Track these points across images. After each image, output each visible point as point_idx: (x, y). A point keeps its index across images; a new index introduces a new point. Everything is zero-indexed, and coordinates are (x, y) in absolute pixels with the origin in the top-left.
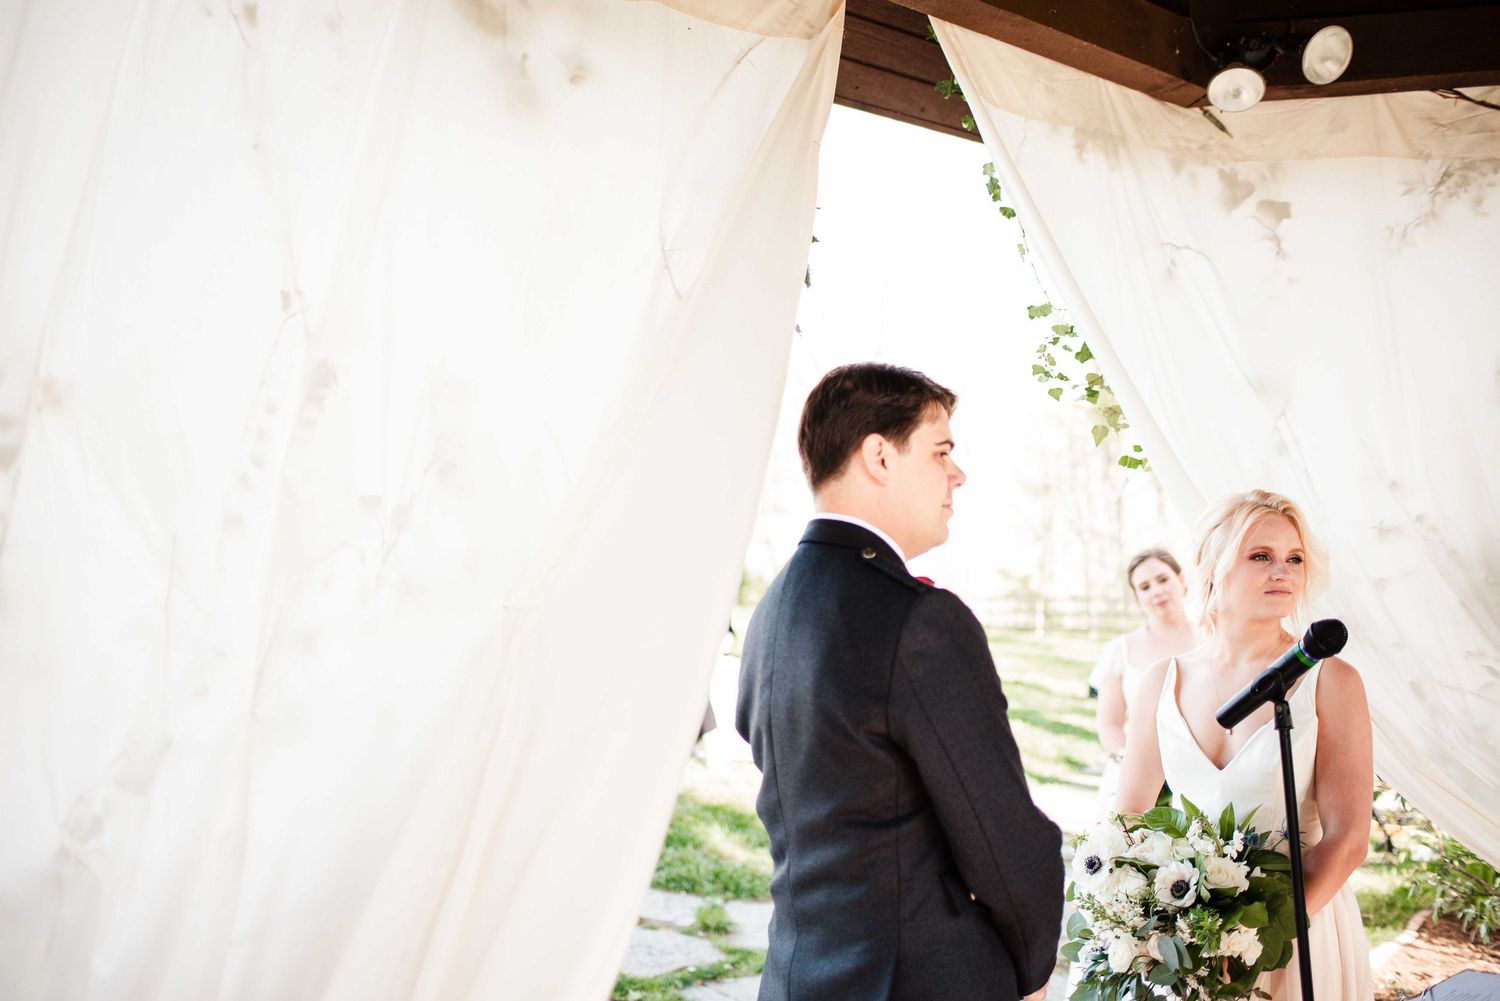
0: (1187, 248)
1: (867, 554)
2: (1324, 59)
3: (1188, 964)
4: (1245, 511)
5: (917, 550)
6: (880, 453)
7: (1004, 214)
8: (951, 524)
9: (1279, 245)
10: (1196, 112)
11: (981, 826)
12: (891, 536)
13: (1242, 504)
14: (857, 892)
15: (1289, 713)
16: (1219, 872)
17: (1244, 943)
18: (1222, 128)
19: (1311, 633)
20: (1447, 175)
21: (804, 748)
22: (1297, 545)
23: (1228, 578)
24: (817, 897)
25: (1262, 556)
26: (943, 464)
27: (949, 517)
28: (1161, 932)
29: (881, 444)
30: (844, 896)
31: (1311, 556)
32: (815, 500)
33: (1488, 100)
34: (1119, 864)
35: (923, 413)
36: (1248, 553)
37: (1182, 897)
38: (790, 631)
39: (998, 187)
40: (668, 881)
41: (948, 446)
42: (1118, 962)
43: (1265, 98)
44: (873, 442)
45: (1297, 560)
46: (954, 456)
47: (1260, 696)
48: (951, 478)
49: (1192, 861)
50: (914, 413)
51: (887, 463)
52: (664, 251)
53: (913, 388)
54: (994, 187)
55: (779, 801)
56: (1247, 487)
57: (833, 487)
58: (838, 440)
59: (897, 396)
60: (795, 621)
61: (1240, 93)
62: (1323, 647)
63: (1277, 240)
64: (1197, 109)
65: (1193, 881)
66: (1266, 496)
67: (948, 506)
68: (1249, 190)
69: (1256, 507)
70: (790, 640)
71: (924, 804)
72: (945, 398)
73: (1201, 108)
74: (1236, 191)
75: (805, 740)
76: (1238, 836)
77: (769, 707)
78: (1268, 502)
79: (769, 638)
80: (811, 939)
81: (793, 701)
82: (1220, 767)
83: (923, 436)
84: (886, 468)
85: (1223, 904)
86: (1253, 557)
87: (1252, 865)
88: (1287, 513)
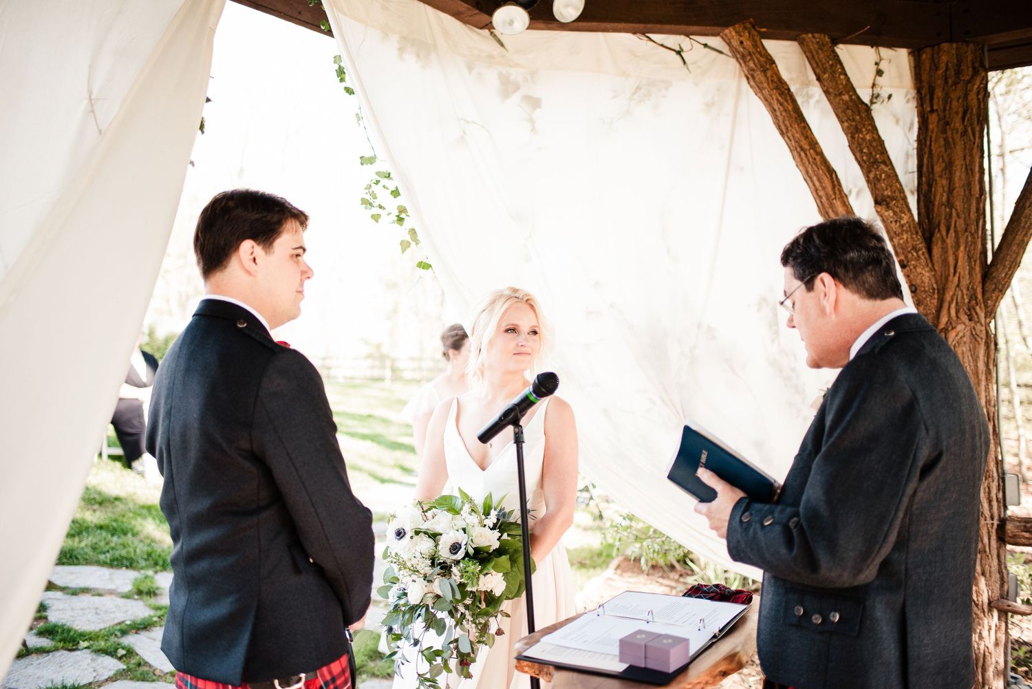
0: (474, 123)
1: (240, 324)
2: (567, 6)
3: (458, 596)
4: (503, 300)
5: (279, 322)
6: (252, 253)
7: (347, 92)
8: (303, 305)
9: (533, 126)
10: (486, 32)
11: (316, 512)
12: (259, 312)
13: (501, 296)
14: (231, 560)
15: (522, 433)
16: (481, 536)
17: (494, 582)
18: (502, 45)
19: (537, 381)
20: (639, 88)
21: (193, 461)
22: (534, 323)
23: (491, 343)
24: (204, 565)
25: (512, 330)
26: (298, 263)
27: (301, 299)
28: (442, 576)
29: (253, 247)
30: (221, 563)
31: (543, 331)
32: (205, 285)
33: (666, 44)
34: (417, 533)
35: (284, 226)
36: (504, 327)
37: (456, 553)
38: (184, 378)
39: (344, 73)
40: (112, 561)
41: (300, 251)
42: (414, 599)
43: (528, 28)
44: (247, 246)
45: (535, 333)
46: (306, 258)
47: (504, 422)
48: (303, 273)
49: (464, 530)
50: (277, 227)
51: (257, 261)
52: (91, 99)
53: (277, 209)
54: (341, 72)
55: (175, 498)
56: (503, 285)
57: (219, 277)
58: (222, 242)
59: (265, 214)
60: (188, 371)
61: (513, 22)
62: (543, 390)
63: (532, 122)
64: (487, 31)
65: (464, 543)
66: (515, 291)
67: (301, 292)
68: (517, 88)
69: (509, 298)
70: (184, 383)
71: (278, 499)
72: (300, 217)
73: (489, 30)
74: (508, 87)
75: (193, 454)
76: (493, 513)
77: (168, 431)
78: (517, 295)
79: (169, 383)
80: (199, 594)
81: (185, 427)
82: (483, 469)
83: (284, 241)
84: (256, 264)
85: (481, 557)
86: (507, 331)
87: (502, 532)
88: (529, 302)
